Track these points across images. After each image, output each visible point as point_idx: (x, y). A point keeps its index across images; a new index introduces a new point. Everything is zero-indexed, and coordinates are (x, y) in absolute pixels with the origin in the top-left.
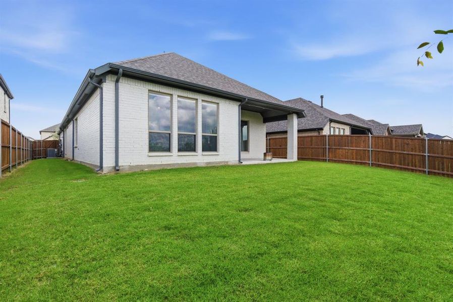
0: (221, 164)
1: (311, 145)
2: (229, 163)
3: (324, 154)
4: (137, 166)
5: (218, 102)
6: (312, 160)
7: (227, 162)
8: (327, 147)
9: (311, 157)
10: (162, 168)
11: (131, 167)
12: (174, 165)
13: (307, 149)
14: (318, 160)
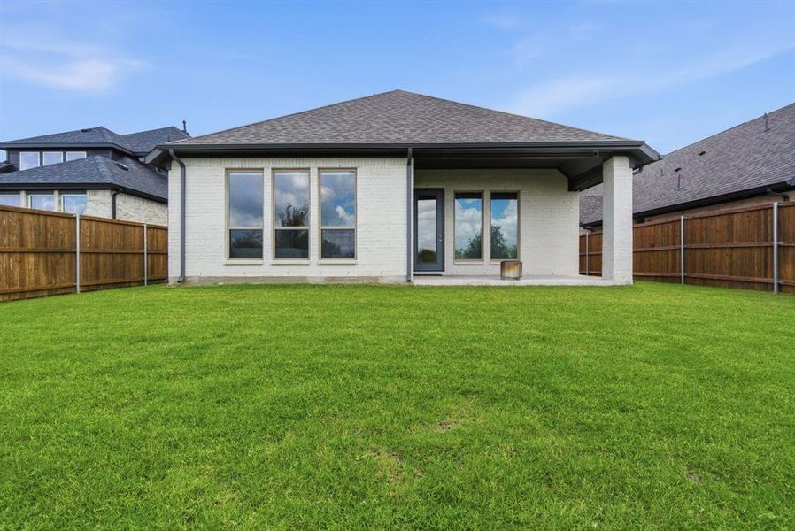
0: (360, 282)
1: (730, 240)
2: (380, 281)
3: (766, 267)
4: (209, 278)
5: (353, 166)
6: (731, 284)
7: (376, 278)
8: (775, 243)
9: (726, 276)
10: (244, 282)
11: (201, 279)
12: (264, 278)
13: (718, 251)
14: (748, 285)
